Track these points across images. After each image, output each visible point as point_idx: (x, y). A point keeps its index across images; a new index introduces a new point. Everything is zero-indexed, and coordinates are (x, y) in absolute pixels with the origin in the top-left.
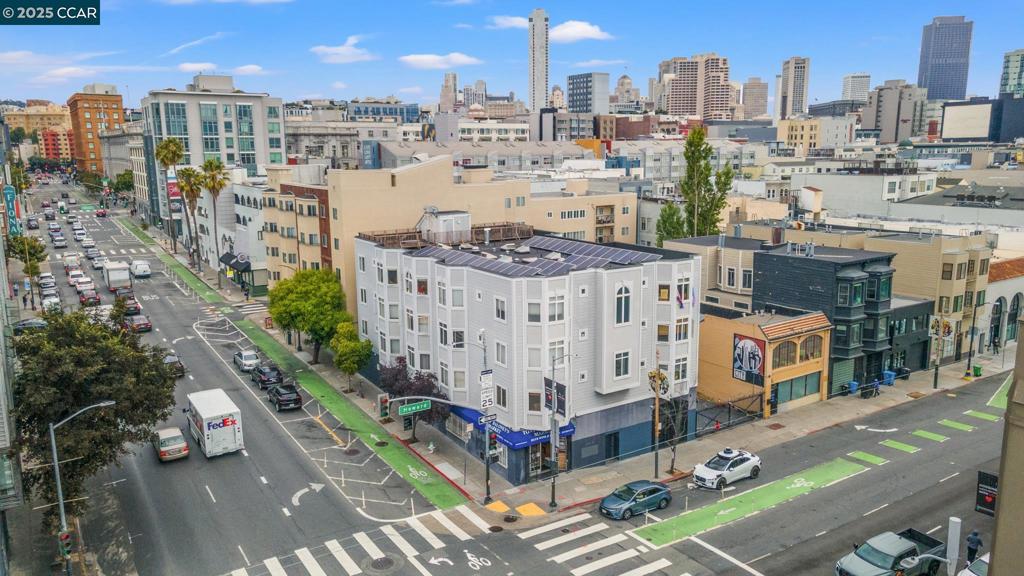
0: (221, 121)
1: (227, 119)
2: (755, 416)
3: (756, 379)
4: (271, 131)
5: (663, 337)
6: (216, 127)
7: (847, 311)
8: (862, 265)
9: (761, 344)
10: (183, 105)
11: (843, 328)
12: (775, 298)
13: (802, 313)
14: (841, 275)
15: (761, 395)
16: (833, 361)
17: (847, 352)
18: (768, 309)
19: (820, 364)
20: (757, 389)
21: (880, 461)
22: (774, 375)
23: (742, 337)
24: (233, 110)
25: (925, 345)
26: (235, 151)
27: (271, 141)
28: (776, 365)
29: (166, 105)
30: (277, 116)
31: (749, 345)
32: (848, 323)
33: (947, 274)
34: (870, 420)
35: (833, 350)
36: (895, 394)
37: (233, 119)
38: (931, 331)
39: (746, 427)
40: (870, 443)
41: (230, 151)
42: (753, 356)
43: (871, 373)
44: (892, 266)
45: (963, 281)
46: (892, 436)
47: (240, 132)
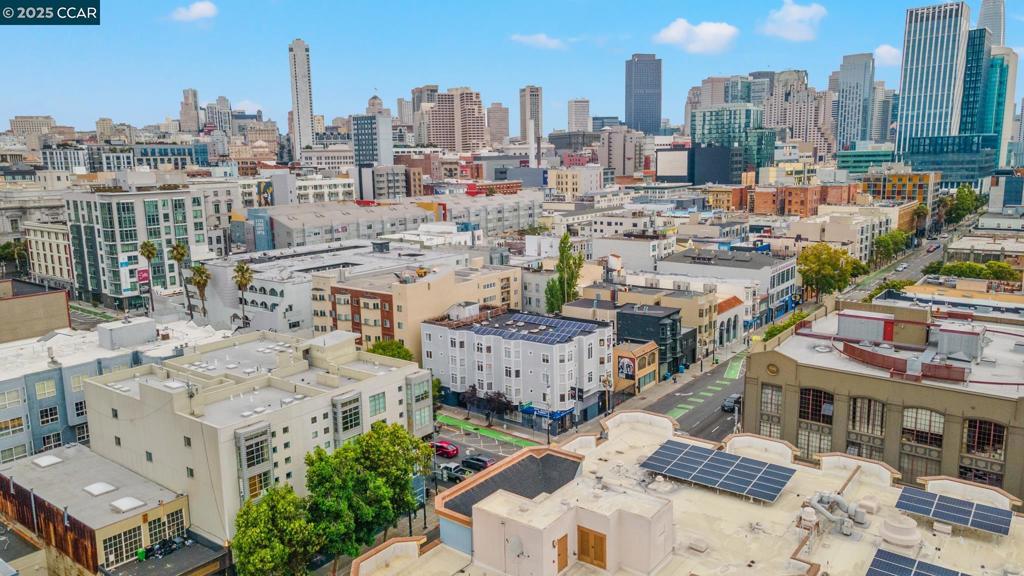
0: (161, 212)
1: (166, 212)
2: (633, 395)
3: (631, 377)
4: (195, 217)
5: (602, 362)
6: (158, 219)
7: (665, 339)
8: (668, 316)
9: (633, 360)
10: (132, 203)
11: (663, 348)
12: (630, 335)
13: (644, 343)
14: (661, 322)
15: (634, 385)
16: (660, 364)
17: (665, 359)
18: (627, 341)
19: (654, 367)
20: (632, 382)
21: (691, 407)
22: (639, 374)
23: (622, 357)
24: (170, 203)
25: (694, 351)
26: (172, 236)
27: (196, 224)
28: (640, 368)
29: (118, 204)
30: (199, 205)
31: (626, 361)
32: (665, 345)
33: (701, 315)
34: (679, 391)
35: (660, 359)
36: (685, 377)
37: (169, 210)
38: (698, 344)
39: (630, 400)
40: (684, 400)
41: (168, 237)
42: (628, 366)
43: (675, 368)
44: (681, 314)
45: (708, 317)
46: (691, 396)
47: (176, 221)
